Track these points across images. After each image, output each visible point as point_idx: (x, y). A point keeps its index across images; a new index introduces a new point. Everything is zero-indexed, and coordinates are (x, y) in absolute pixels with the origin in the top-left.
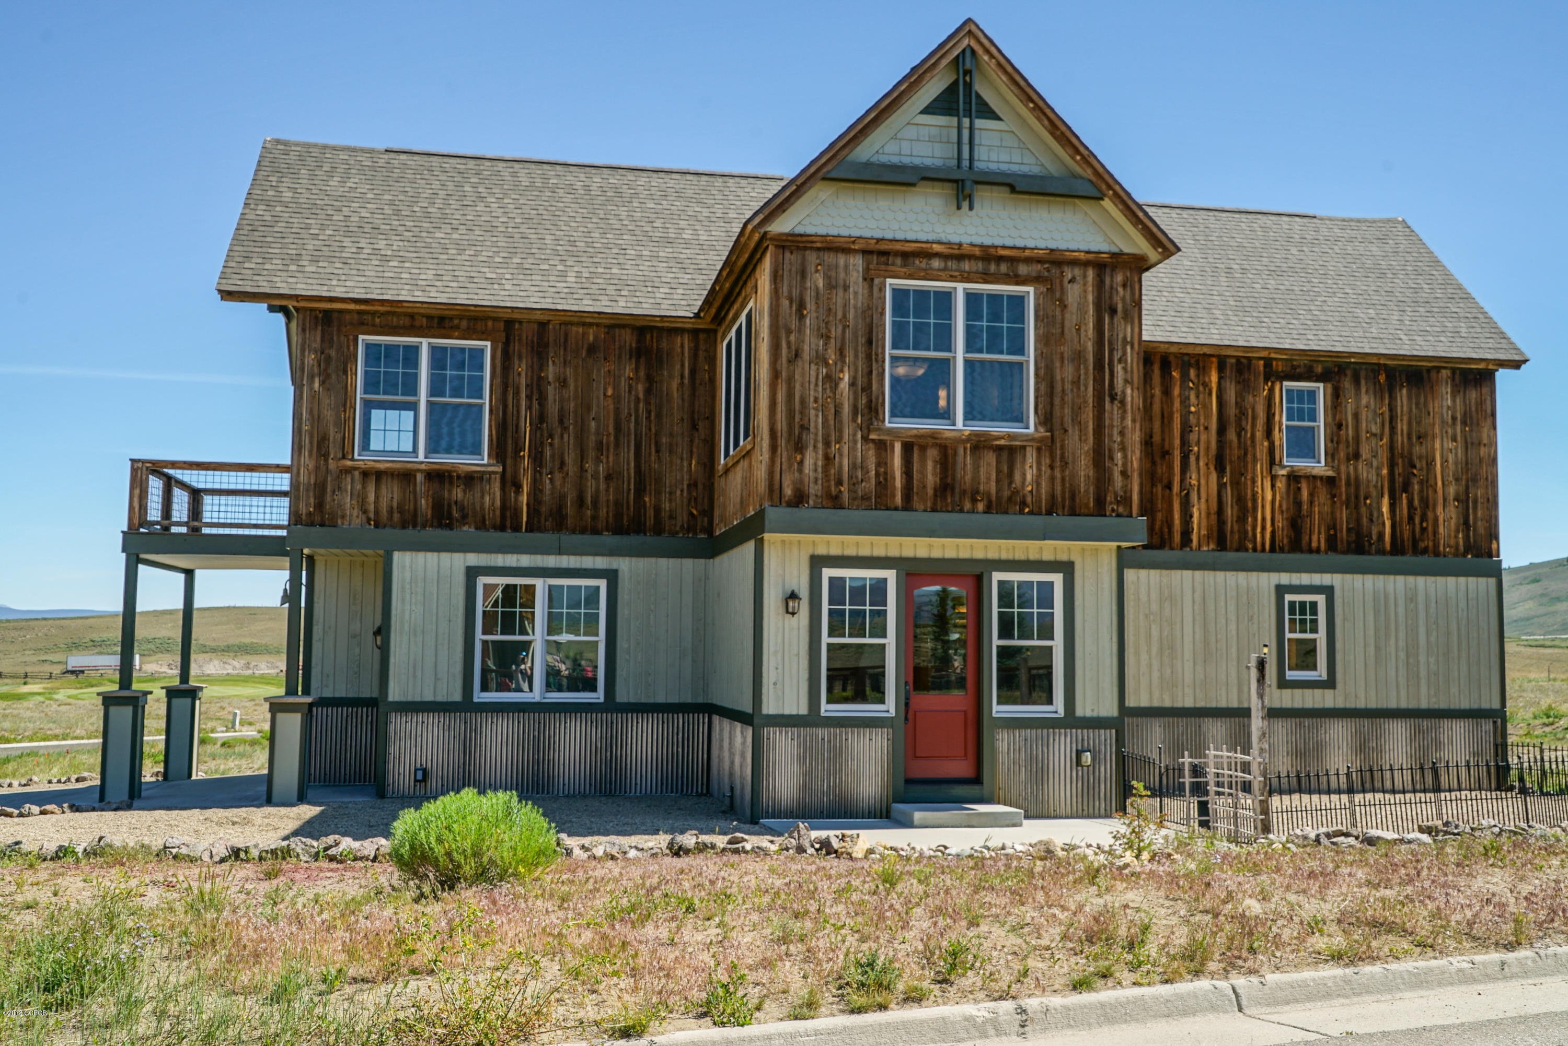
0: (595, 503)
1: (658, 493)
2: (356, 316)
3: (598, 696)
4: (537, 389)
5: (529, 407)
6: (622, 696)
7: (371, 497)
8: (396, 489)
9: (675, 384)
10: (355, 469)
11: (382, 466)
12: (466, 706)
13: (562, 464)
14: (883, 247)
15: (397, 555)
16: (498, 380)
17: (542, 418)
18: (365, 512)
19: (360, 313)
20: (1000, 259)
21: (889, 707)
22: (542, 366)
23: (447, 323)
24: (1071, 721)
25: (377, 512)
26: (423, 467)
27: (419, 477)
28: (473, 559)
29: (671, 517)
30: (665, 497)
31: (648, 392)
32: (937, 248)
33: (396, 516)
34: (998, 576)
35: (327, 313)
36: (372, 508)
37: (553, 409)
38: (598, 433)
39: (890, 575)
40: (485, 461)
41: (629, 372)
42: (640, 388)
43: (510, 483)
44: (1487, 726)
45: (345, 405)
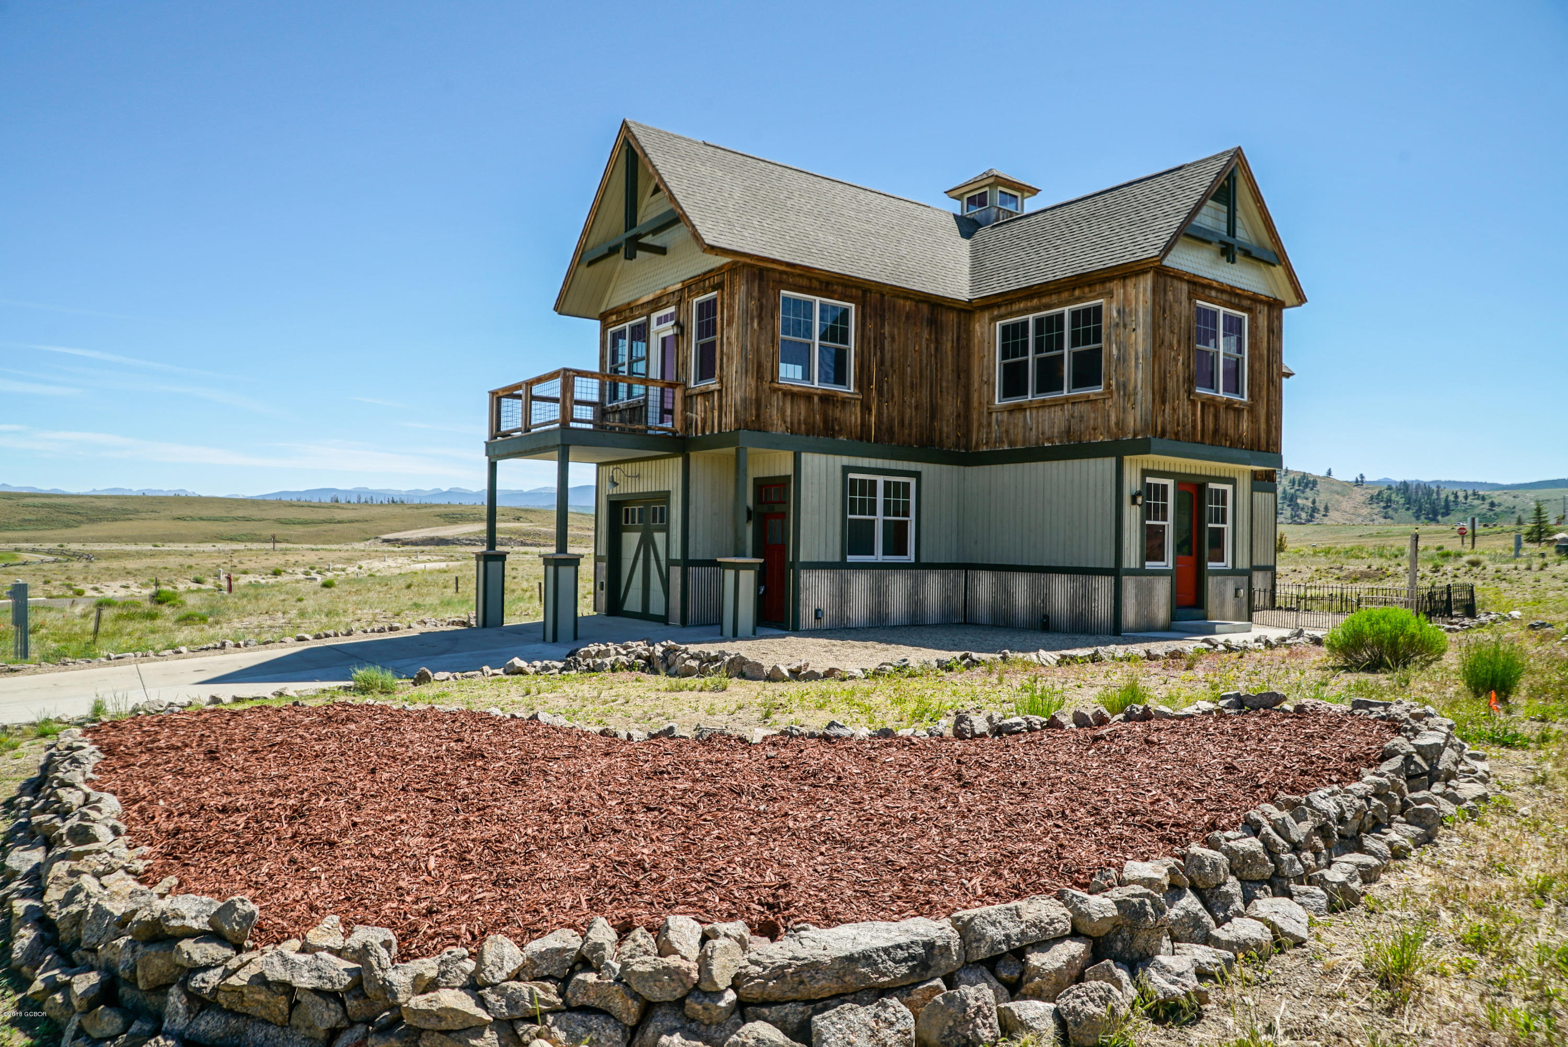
0: (910, 424)
1: (941, 420)
2: (778, 275)
3: (911, 557)
4: (880, 339)
5: (875, 354)
6: (923, 560)
7: (788, 412)
8: (802, 407)
9: (949, 345)
10: (780, 389)
11: (795, 389)
12: (842, 565)
13: (893, 396)
14: (1196, 280)
15: (803, 455)
16: (859, 333)
17: (882, 362)
18: (785, 422)
19: (782, 272)
20: (1237, 295)
21: (1168, 563)
22: (883, 326)
23: (830, 288)
24: (1234, 572)
25: (792, 423)
26: (819, 392)
27: (816, 399)
28: (846, 460)
29: (948, 437)
30: (944, 423)
31: (936, 349)
32: (1215, 284)
33: (803, 427)
34: (1212, 486)
35: (761, 270)
36: (788, 419)
37: (888, 356)
38: (911, 376)
39: (1170, 483)
40: (852, 390)
41: (926, 335)
42: (933, 346)
43: (866, 408)
44: (1269, 574)
45: (773, 342)
